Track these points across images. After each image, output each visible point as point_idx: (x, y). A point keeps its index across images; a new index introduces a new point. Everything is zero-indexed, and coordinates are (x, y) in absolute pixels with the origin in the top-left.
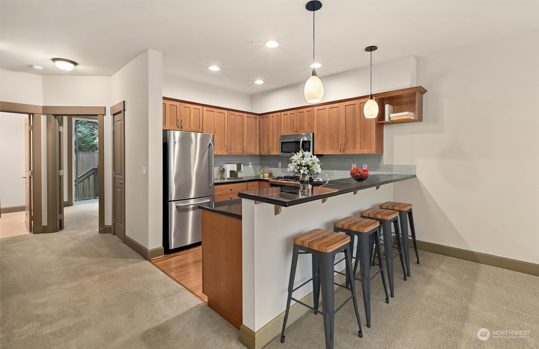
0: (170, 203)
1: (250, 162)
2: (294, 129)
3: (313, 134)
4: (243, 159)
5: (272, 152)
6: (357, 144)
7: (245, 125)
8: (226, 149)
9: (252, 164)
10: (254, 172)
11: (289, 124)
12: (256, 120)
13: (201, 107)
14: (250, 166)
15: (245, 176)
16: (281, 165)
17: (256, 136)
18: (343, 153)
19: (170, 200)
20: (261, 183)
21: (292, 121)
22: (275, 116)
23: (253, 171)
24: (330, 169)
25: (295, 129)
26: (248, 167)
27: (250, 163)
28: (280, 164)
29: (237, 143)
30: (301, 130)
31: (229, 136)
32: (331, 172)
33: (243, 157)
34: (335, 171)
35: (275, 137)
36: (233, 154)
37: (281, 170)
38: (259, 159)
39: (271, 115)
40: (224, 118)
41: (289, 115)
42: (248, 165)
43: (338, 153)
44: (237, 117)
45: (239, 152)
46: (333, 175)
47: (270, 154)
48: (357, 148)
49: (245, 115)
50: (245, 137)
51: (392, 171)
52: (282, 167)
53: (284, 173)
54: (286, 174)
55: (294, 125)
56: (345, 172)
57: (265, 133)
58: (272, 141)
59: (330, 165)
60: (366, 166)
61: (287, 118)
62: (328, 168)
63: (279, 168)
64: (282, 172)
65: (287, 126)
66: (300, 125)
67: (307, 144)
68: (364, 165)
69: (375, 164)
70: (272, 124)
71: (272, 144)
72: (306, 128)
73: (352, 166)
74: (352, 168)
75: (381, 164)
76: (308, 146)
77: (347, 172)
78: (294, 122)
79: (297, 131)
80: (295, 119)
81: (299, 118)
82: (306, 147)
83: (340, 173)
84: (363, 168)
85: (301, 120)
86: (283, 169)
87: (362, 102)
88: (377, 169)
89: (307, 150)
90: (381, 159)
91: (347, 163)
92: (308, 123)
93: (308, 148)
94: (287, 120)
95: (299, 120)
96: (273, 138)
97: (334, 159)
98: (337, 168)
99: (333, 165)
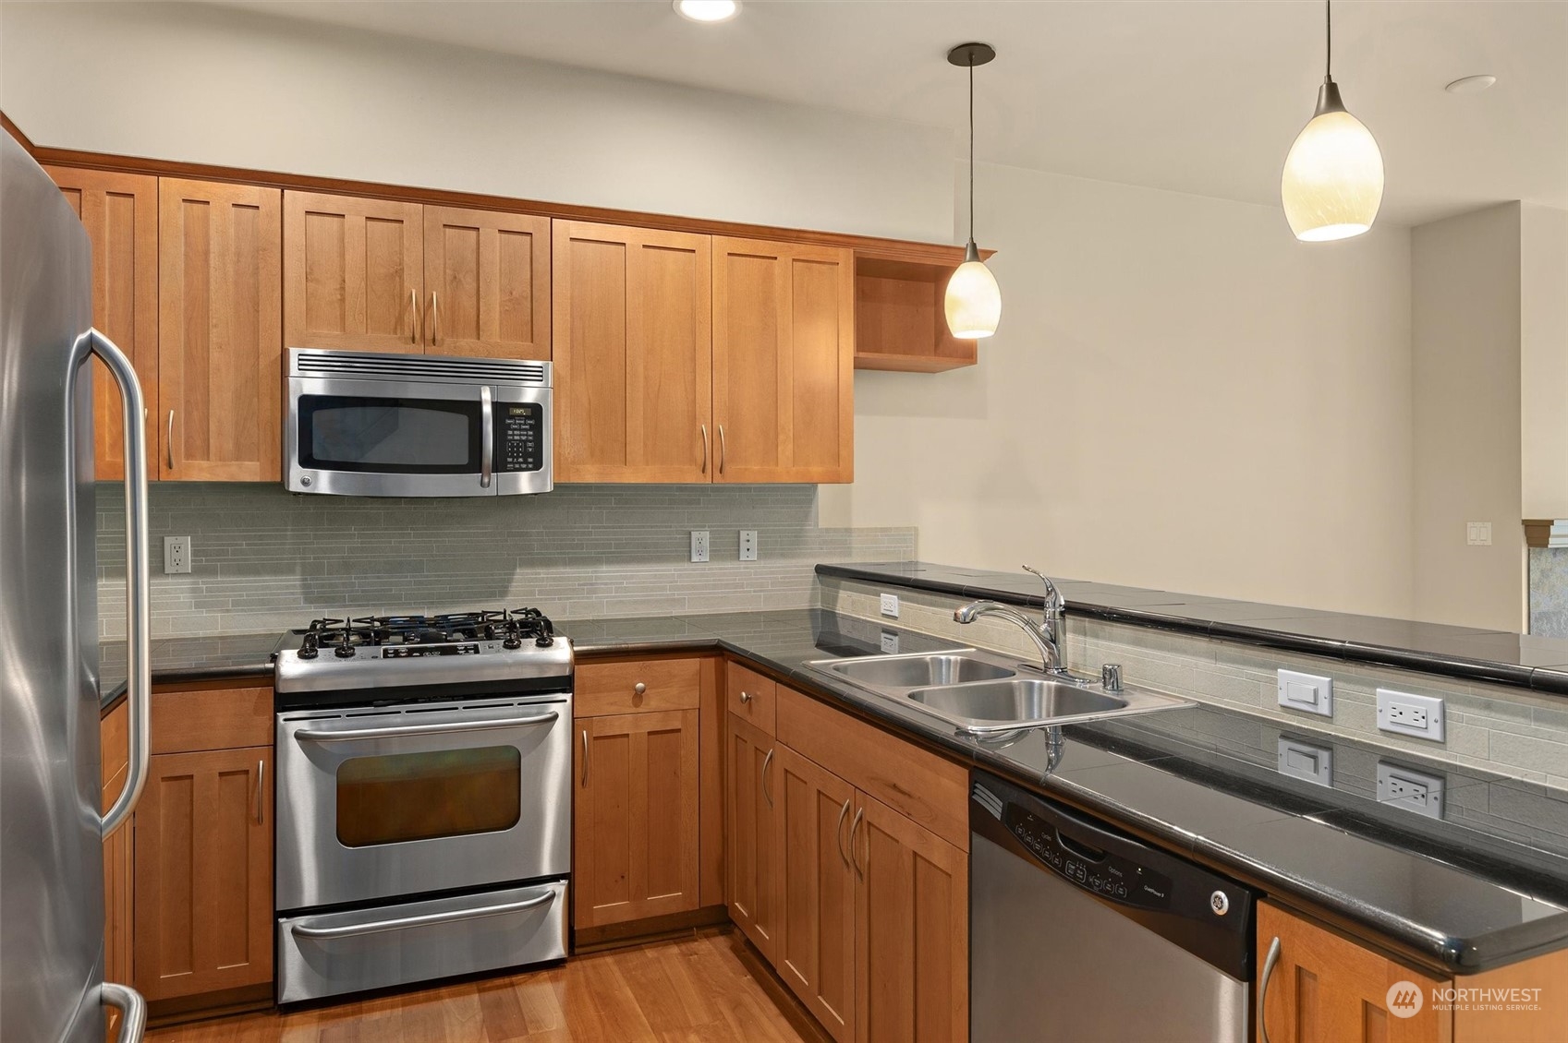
2: (401, 321)
5: (179, 460)
6: (782, 438)
11: (354, 282)
16: (195, 553)
18: (717, 479)
21: (383, 271)
24: (574, 561)
25: (413, 316)
34: (606, 571)
35: (215, 355)
37: (194, 590)
41: (356, 220)
43: (692, 477)
46: (594, 592)
47: (165, 478)
48: (780, 456)
51: (850, 555)
52: (198, 571)
53: (228, 611)
54: (242, 610)
55: (406, 295)
56: (657, 571)
57: (103, 309)
58: (182, 380)
59: (574, 540)
60: (754, 535)
61: (342, 240)
62: (564, 553)
63: (170, 580)
64: (198, 605)
65: (341, 295)
66: (445, 303)
67: (520, 424)
68: (743, 535)
69: (788, 525)
70: (186, 255)
71: (187, 402)
72: (496, 327)
73: (690, 538)
74: (690, 552)
75: (810, 525)
76: (527, 435)
77: (671, 570)
78: (397, 278)
79: (429, 335)
80: (412, 258)
81: (445, 256)
82: (516, 438)
83: (632, 577)
84: (743, 545)
85: (455, 277)
86: (218, 583)
87: (802, 258)
88: (796, 549)
89: (521, 460)
90: (810, 507)
91: (666, 527)
92: (510, 300)
93: (530, 444)
94: (342, 255)
95: (445, 272)
96: (190, 358)
97: (600, 508)
98: (614, 553)
99: (592, 540)
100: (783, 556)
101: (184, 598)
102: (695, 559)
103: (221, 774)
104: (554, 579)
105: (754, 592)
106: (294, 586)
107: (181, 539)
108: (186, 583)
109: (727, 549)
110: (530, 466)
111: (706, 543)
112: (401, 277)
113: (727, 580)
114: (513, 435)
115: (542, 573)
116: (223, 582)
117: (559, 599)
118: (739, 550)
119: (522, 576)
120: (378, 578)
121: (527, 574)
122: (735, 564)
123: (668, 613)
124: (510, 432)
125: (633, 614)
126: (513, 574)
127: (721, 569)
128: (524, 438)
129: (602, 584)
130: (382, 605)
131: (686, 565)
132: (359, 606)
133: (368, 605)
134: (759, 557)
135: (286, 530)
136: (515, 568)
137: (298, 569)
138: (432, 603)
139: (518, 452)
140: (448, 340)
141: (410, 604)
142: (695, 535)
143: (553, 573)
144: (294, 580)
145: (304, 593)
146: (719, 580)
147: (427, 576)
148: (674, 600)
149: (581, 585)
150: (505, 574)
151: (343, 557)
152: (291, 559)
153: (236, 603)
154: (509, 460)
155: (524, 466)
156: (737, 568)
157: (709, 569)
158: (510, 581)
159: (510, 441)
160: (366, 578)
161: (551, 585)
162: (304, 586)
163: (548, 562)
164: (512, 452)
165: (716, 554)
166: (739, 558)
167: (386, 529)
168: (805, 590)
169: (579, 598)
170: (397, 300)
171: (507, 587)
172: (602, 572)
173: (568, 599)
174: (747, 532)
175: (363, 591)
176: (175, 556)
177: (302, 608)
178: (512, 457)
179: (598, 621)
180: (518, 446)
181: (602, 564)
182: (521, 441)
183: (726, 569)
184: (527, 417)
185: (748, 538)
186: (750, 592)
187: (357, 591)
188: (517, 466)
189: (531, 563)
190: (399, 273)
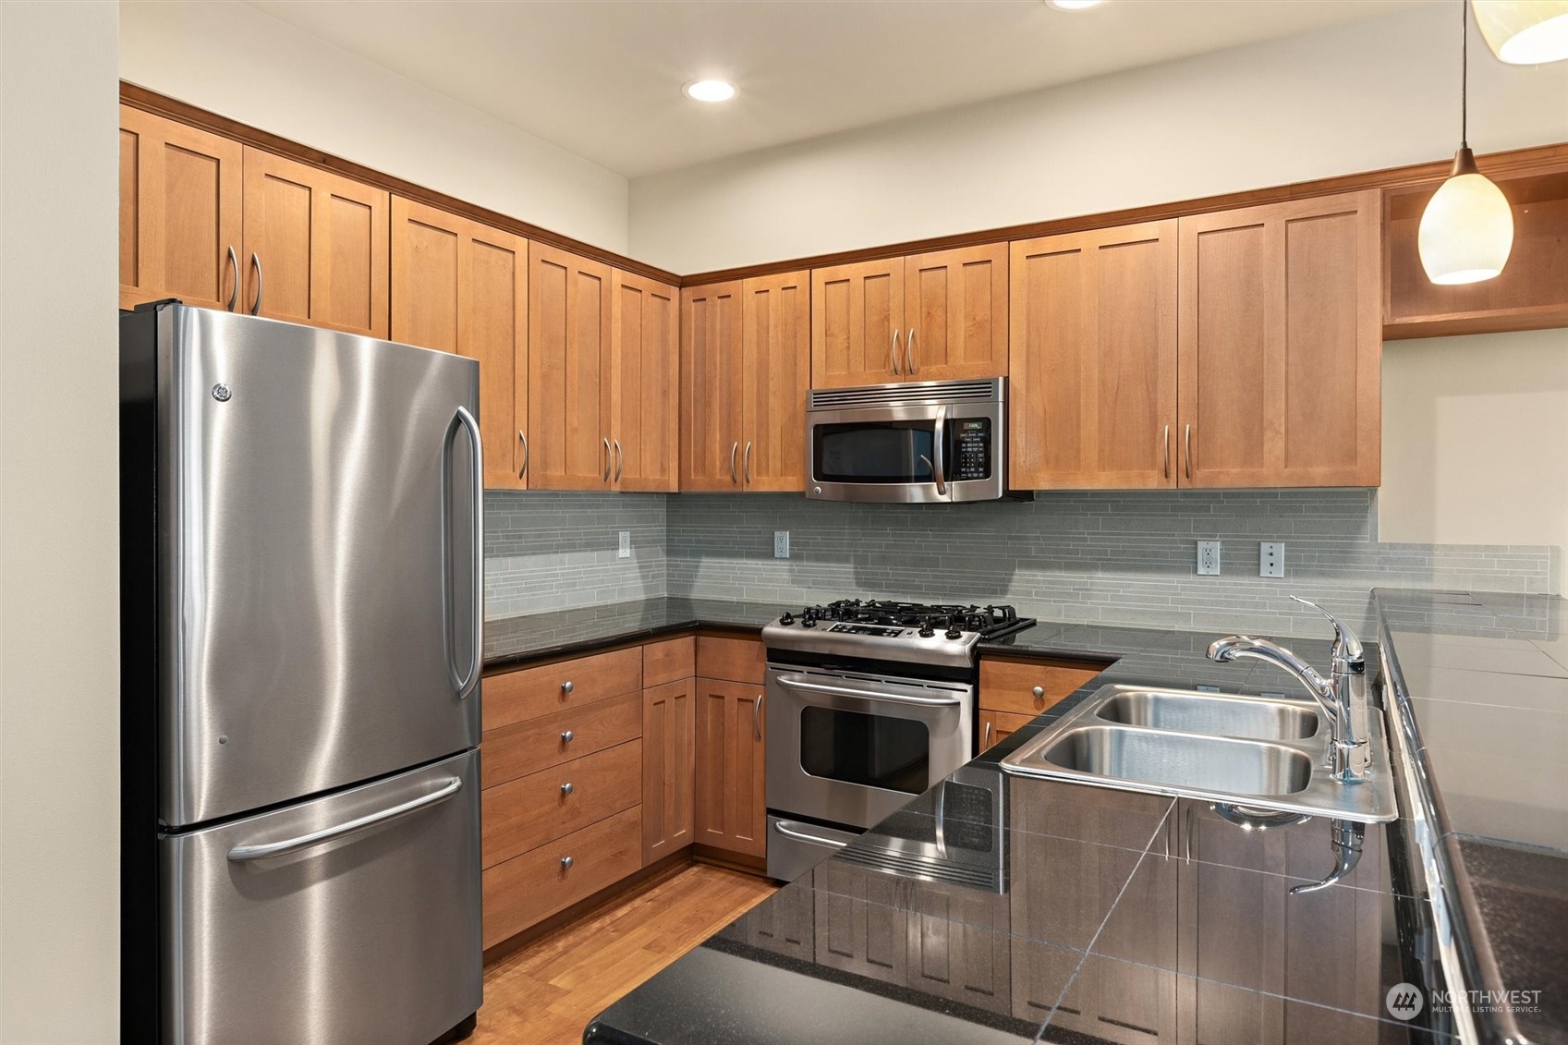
0: (178, 842)
1: (625, 528)
2: (888, 356)
3: (1007, 380)
4: (589, 512)
5: (753, 476)
6: (1268, 434)
7: (617, 328)
8: (521, 460)
9: (634, 543)
10: (639, 583)
11: (856, 331)
12: (665, 307)
13: (377, 197)
14: (624, 552)
15: (601, 603)
17: (665, 393)
18: (1185, 484)
19: (179, 820)
20: (709, 642)
21: (876, 318)
22: (775, 295)
23: (635, 578)
25: (895, 352)
26: (613, 559)
27: (624, 536)
28: (783, 540)
29: (576, 424)
30: (926, 360)
31: (536, 383)
32: (1074, 583)
33: (590, 506)
34: (1102, 578)
35: (771, 400)
36: (555, 487)
37: (791, 571)
38: (662, 512)
39: (751, 284)
40: (509, 276)
41: (857, 281)
42: (614, 546)
43: (1153, 482)
44: (576, 283)
45: (585, 472)
46: (1089, 597)
47: (746, 489)
48: (1266, 456)
49: (617, 276)
50: (616, 397)
51: (1429, 578)
52: (795, 557)
53: (809, 587)
54: (819, 588)
55: (891, 336)
56: (1157, 581)
57: (716, 376)
58: (755, 420)
59: (1069, 545)
60: (1280, 549)
61: (848, 300)
62: (1060, 558)
63: (778, 563)
64: (793, 581)
65: (848, 343)
66: (921, 337)
67: (972, 437)
68: (1265, 547)
69: (1331, 538)
70: (758, 331)
71: (758, 436)
72: (960, 351)
73: (1196, 548)
74: (1196, 563)
75: (1363, 539)
76: (978, 447)
77: (1173, 582)
78: (886, 323)
79: (907, 368)
80: (896, 303)
81: (921, 296)
82: (970, 449)
83: (1129, 586)
84: (1265, 559)
85: (929, 313)
86: (804, 566)
87: (1300, 216)
88: (1341, 567)
89: (973, 470)
90: (1365, 517)
91: (1169, 535)
92: (973, 325)
93: (981, 455)
94: (848, 312)
95: (921, 309)
96: (759, 405)
97: (1096, 514)
98: (1110, 560)
99: (1088, 546)
100: (1322, 574)
101: (786, 575)
102: (1201, 571)
103: (739, 699)
104: (1051, 582)
105: (1281, 614)
106: (849, 572)
107: (783, 533)
108: (785, 565)
109: (1243, 561)
110: (981, 475)
111: (1217, 554)
112: (888, 321)
113: (1244, 598)
114: (967, 447)
115: (1040, 575)
116: (807, 566)
117: (1055, 602)
118: (1259, 564)
119: (1021, 578)
120: (906, 570)
121: (1025, 575)
122: (1255, 580)
123: (1171, 627)
124: (964, 445)
125: (1130, 624)
126: (1012, 575)
127: (1235, 584)
128: (975, 449)
129: (1097, 590)
130: (909, 593)
131: (1191, 577)
132: (893, 592)
133: (898, 592)
134: (1287, 573)
135: (845, 529)
136: (1014, 570)
137: (852, 560)
138: (945, 595)
139: (971, 463)
140: (922, 369)
141: (928, 594)
142: (1201, 545)
143: (1048, 576)
144: (849, 568)
145: (856, 578)
146: (1233, 597)
147: (943, 572)
148: (1177, 613)
149: (1076, 589)
150: (1006, 574)
151: (881, 552)
152: (847, 551)
153: (815, 583)
154: (963, 470)
155: (975, 475)
156: (1257, 585)
157: (1220, 584)
158: (1010, 581)
159: (964, 452)
160: (897, 569)
161: (1046, 588)
162: (856, 573)
163: (1044, 566)
164: (966, 463)
165: (1229, 567)
166: (1196, 571)
167: (911, 530)
168: (1357, 617)
169: (1074, 602)
170: (886, 340)
171: (1007, 586)
172: (1098, 578)
173: (1063, 602)
174: (1271, 544)
175: (895, 580)
176: (780, 545)
177: (855, 590)
178: (966, 466)
179: (1093, 627)
180: (971, 458)
181: (1097, 571)
182: (973, 452)
183: (1241, 585)
184: (978, 431)
185: (1271, 551)
186: (1274, 613)
187: (891, 580)
188: (970, 475)
189: (1030, 565)
190: (887, 318)
